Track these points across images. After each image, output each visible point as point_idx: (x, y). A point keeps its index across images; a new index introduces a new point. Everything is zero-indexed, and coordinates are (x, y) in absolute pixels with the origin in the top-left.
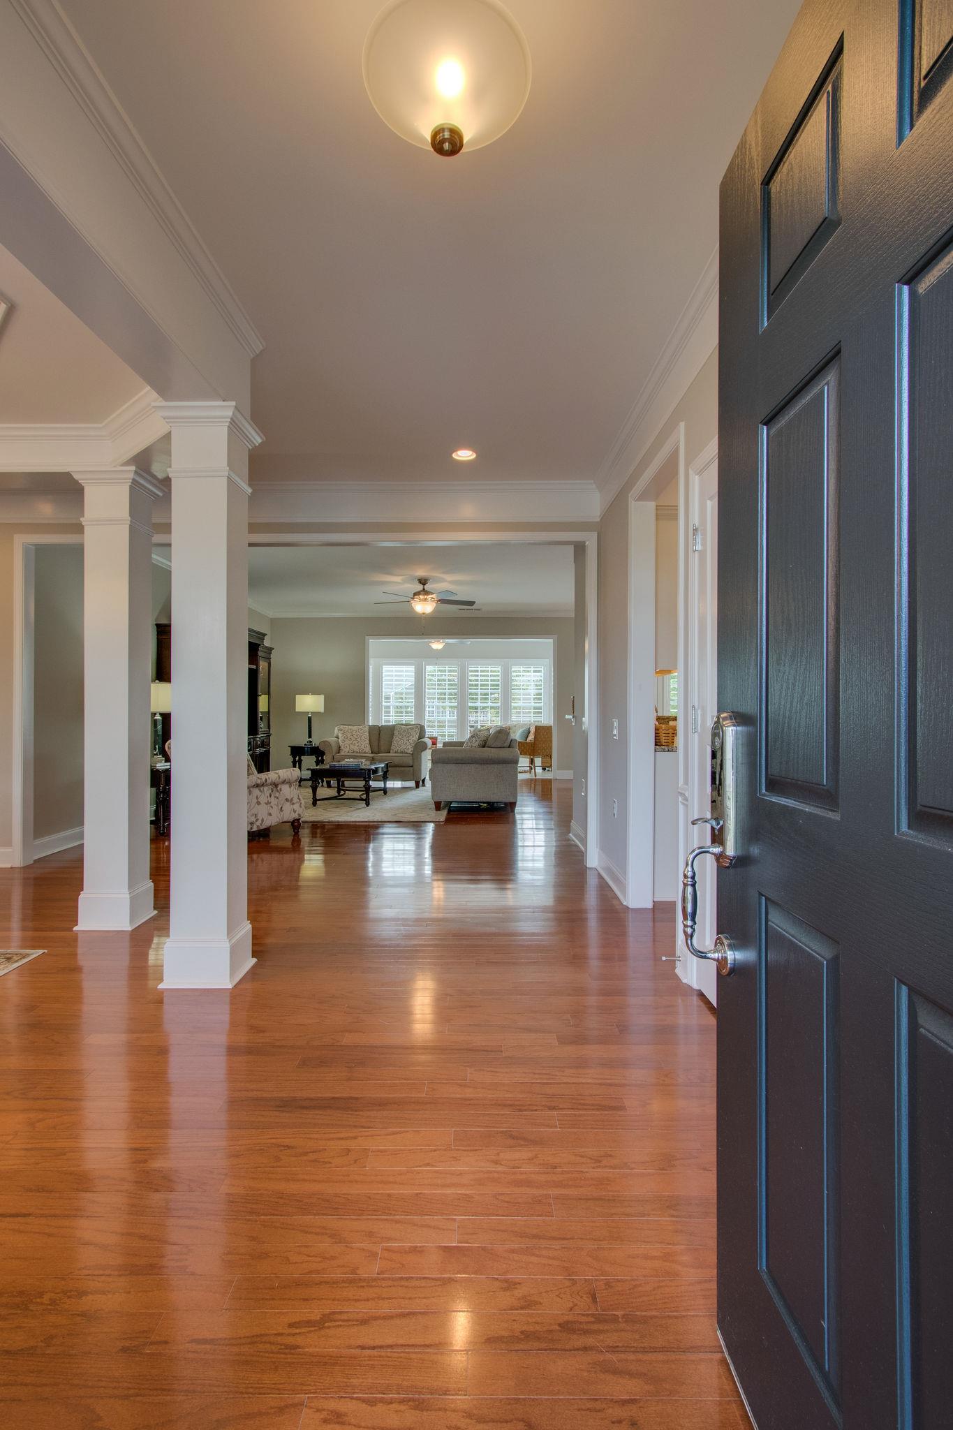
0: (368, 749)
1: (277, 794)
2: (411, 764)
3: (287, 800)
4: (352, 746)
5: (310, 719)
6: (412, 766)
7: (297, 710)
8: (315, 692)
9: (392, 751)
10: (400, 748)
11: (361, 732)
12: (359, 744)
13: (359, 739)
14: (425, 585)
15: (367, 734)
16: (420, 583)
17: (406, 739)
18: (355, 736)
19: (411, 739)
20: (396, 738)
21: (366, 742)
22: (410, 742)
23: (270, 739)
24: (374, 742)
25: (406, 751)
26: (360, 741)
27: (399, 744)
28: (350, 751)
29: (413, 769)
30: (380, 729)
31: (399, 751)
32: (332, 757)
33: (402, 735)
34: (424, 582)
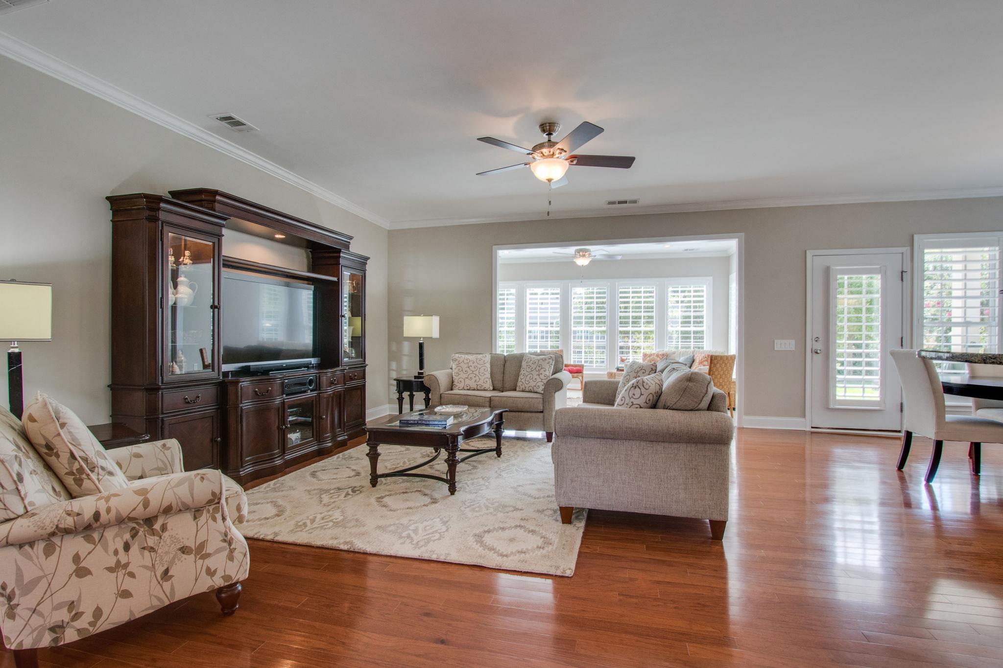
0: (489, 385)
1: (151, 541)
2: (541, 408)
3: (184, 550)
4: (467, 382)
5: (421, 346)
6: (542, 412)
7: (404, 336)
8: (427, 313)
9: (518, 389)
10: (529, 385)
11: (482, 362)
12: (477, 378)
13: (477, 372)
14: (552, 134)
15: (488, 366)
16: (544, 131)
17: (537, 373)
18: (472, 368)
19: (544, 373)
20: (525, 372)
21: (485, 376)
22: (542, 377)
23: (364, 371)
24: (499, 377)
25: (536, 389)
26: (478, 374)
27: (528, 378)
28: (465, 388)
29: (544, 416)
30: (506, 359)
31: (527, 389)
32: (439, 395)
33: (531, 368)
34: (549, 128)
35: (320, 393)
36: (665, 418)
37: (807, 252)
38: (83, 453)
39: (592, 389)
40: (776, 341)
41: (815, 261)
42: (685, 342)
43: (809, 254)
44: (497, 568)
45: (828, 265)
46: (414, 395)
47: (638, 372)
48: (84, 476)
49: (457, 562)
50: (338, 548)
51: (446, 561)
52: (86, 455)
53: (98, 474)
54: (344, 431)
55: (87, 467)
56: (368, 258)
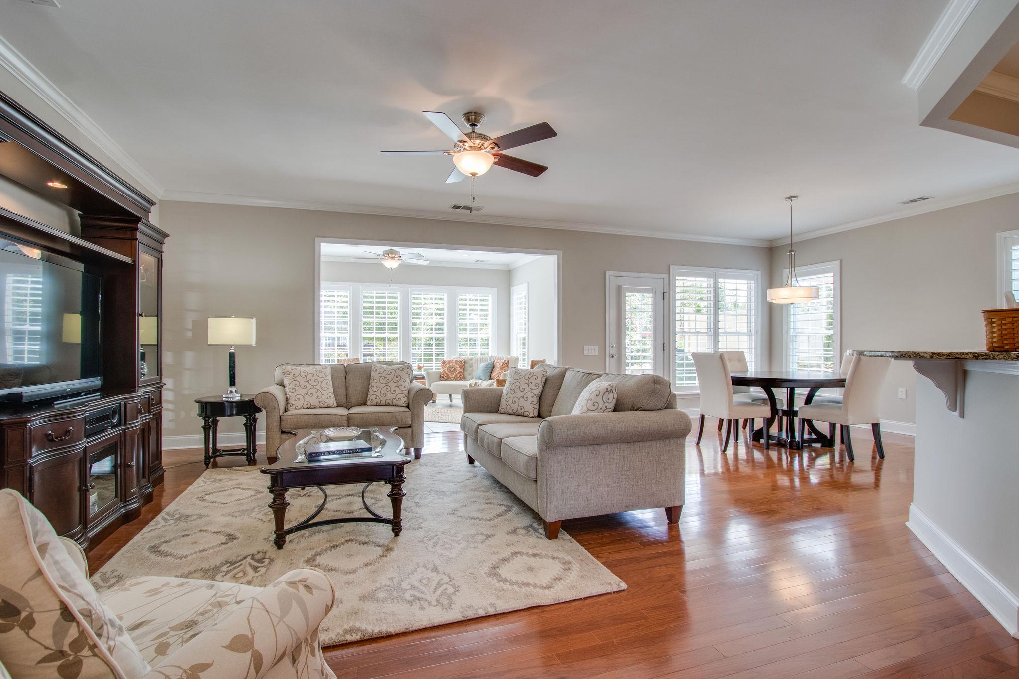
0: (332, 402)
2: (409, 423)
4: (307, 398)
5: (232, 356)
6: (410, 427)
7: (210, 343)
9: (368, 403)
10: (386, 398)
11: (322, 375)
12: (319, 394)
13: (318, 387)
14: (476, 125)
15: (330, 377)
16: (468, 120)
17: (396, 384)
18: (312, 382)
19: (403, 384)
20: (378, 384)
21: (328, 392)
22: (402, 388)
23: (161, 391)
24: (342, 391)
25: (395, 402)
26: (320, 388)
27: (383, 391)
28: (305, 406)
29: (413, 432)
30: (347, 369)
31: (383, 403)
32: (279, 418)
33: (386, 379)
34: (475, 119)
35: (126, 429)
36: (630, 420)
37: (606, 271)
38: (83, 602)
39: (474, 398)
40: (585, 347)
41: (612, 279)
42: (472, 348)
43: (608, 273)
44: (556, 603)
45: (620, 284)
46: (218, 421)
47: (529, 378)
48: (86, 652)
49: (511, 610)
50: (345, 642)
51: (496, 613)
52: (88, 603)
53: (108, 638)
54: (149, 481)
55: (92, 629)
56: (167, 236)
